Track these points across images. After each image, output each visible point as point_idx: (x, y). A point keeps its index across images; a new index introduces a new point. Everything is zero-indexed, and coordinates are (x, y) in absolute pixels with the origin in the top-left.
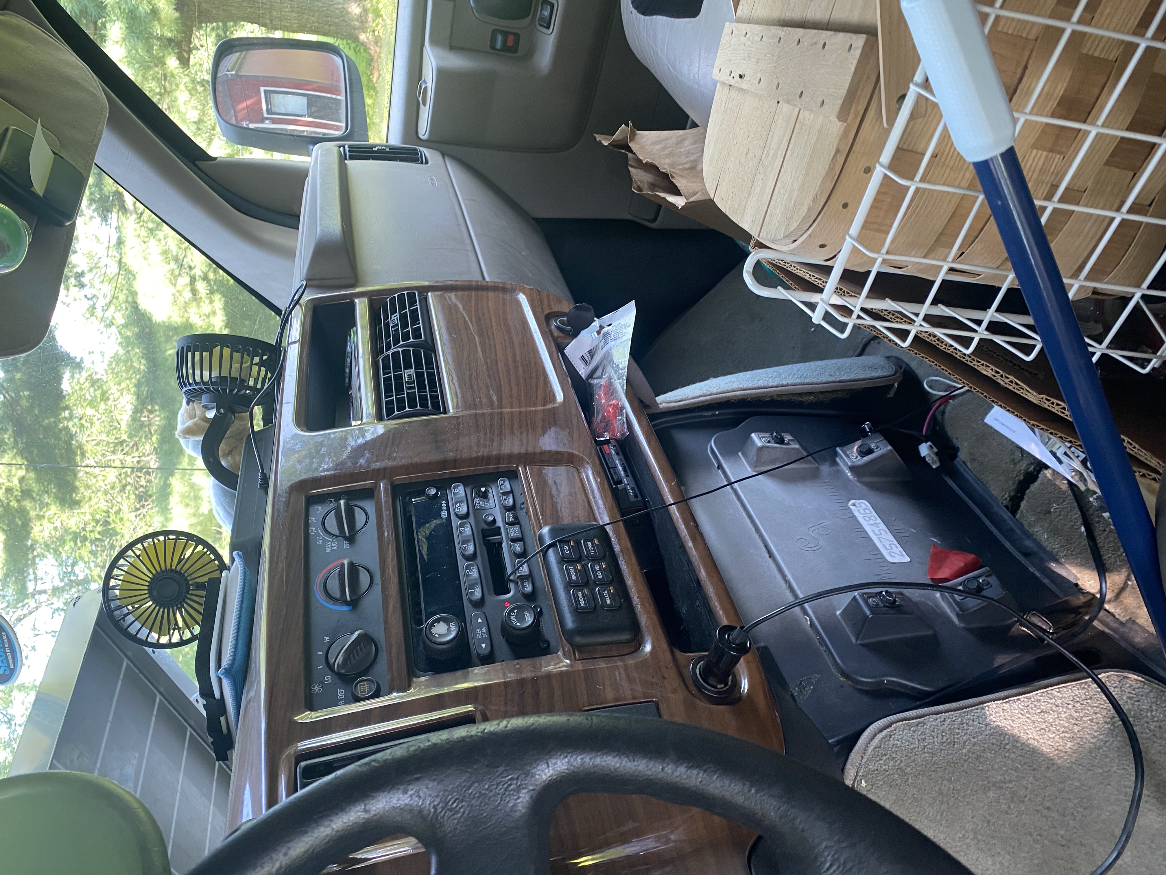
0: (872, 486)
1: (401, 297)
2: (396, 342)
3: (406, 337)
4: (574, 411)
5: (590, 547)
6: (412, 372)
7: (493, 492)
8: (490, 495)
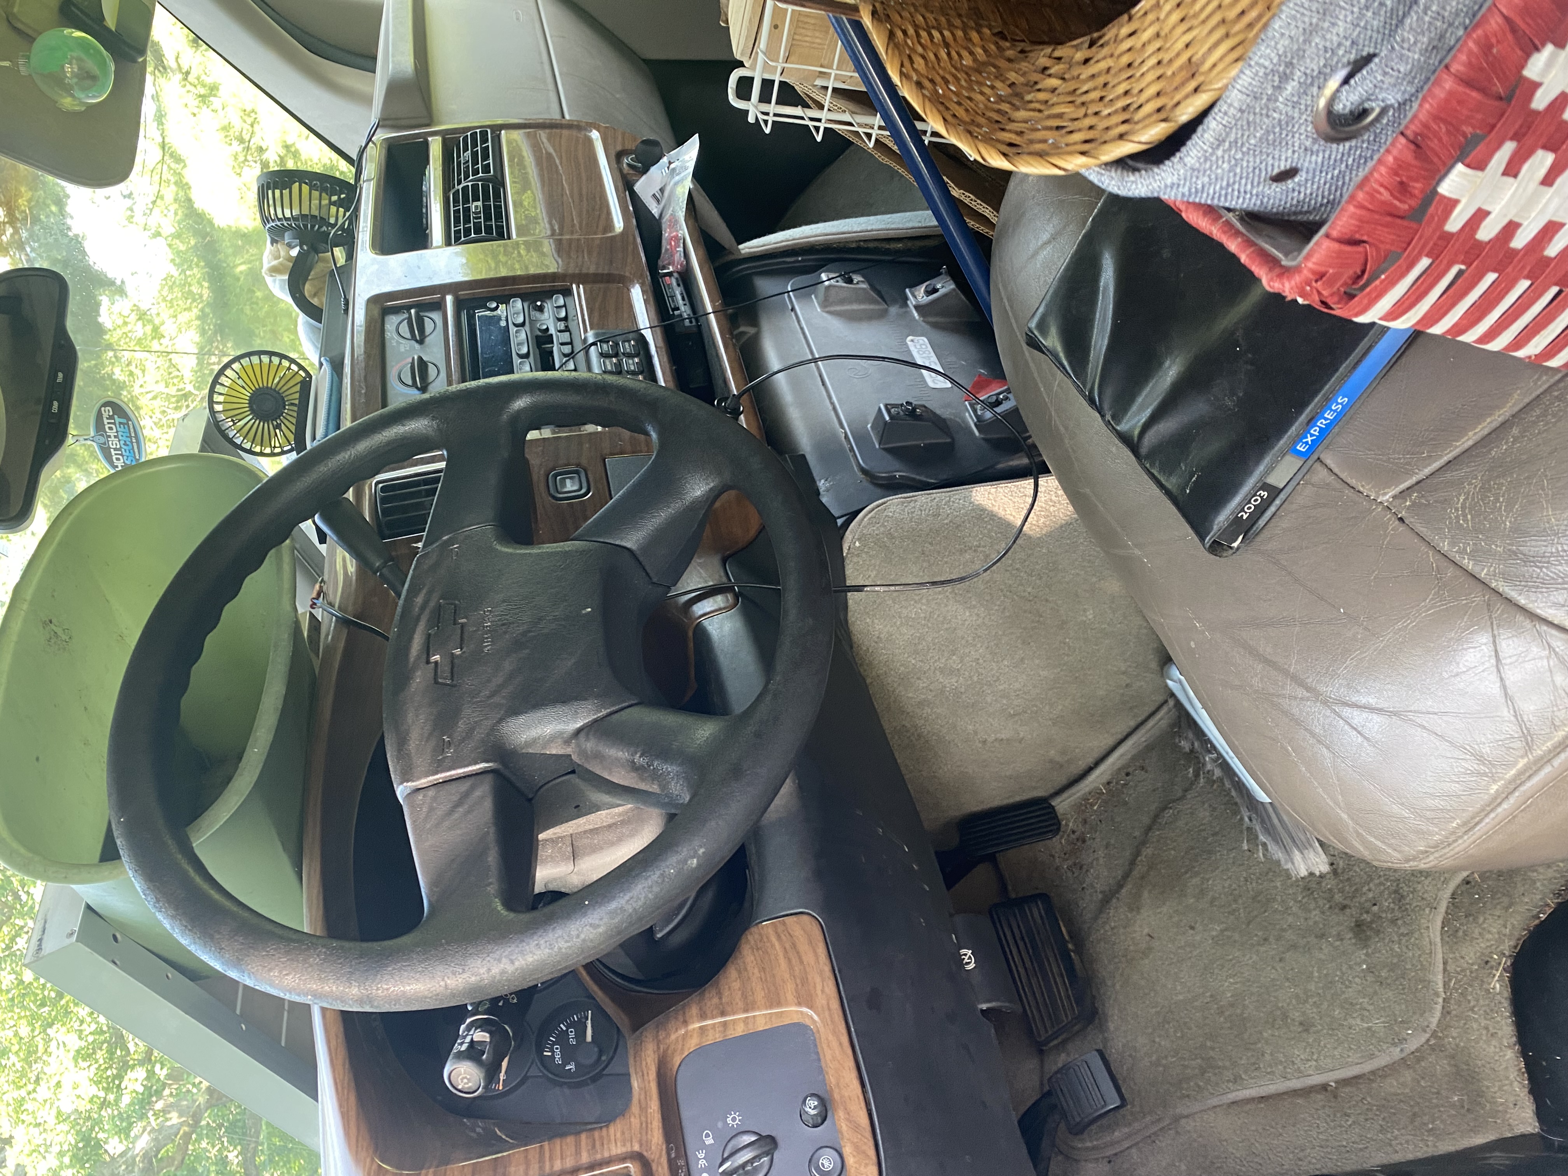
0: (935, 326)
1: (474, 135)
2: (467, 177)
3: (476, 172)
4: (631, 238)
5: (627, 347)
6: (480, 203)
7: (548, 306)
8: (546, 310)
